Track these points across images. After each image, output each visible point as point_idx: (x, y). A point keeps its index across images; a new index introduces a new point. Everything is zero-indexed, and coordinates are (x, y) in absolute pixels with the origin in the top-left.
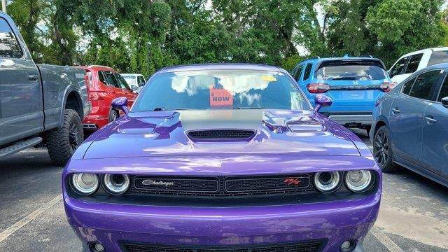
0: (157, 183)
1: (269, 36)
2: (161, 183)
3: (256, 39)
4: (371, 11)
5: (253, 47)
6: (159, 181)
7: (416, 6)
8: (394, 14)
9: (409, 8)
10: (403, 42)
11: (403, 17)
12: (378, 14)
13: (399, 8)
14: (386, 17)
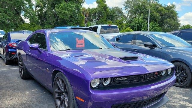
0: (122, 79)
1: (11, 12)
2: (123, 79)
3: (4, 14)
4: (57, 7)
5: (3, 17)
6: (122, 78)
7: (73, 7)
8: (66, 9)
9: (71, 7)
10: (69, 20)
11: (69, 11)
12: (60, 8)
13: (67, 7)
14: (63, 10)
